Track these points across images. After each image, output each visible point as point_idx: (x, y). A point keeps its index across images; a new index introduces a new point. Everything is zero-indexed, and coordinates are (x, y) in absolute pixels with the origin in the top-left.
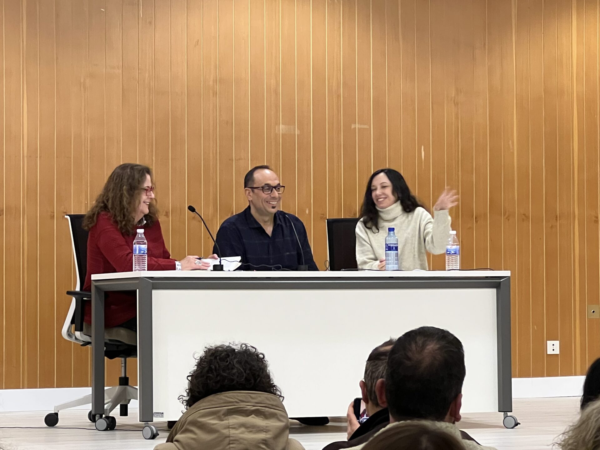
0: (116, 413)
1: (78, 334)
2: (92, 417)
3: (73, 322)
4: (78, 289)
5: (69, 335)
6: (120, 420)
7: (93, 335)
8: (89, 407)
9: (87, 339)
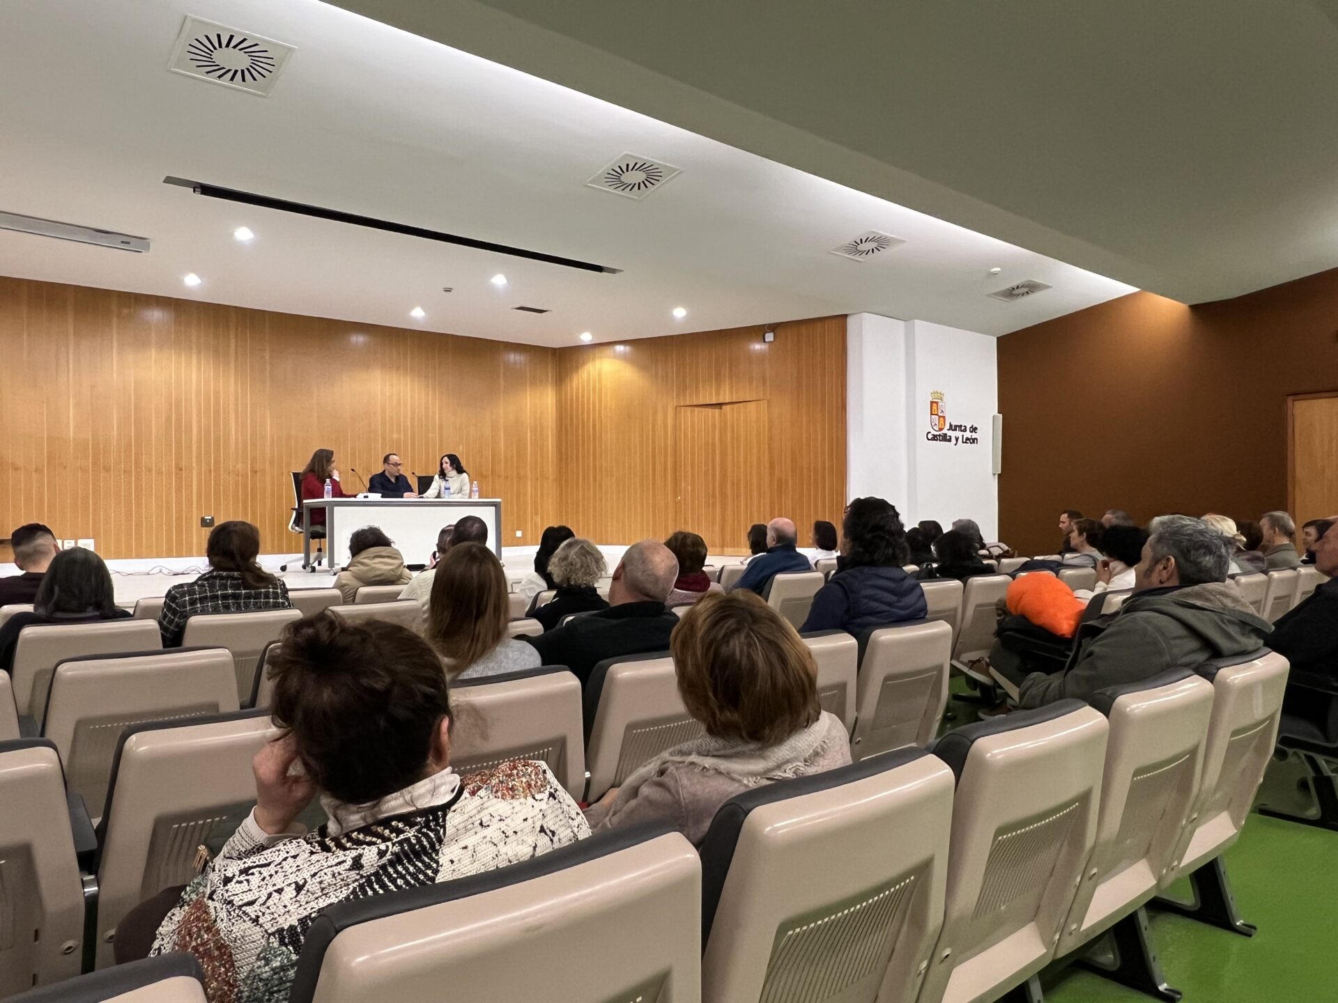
0: (316, 564)
1: (297, 528)
2: (304, 567)
3: (294, 522)
4: (297, 507)
5: (292, 528)
6: (318, 568)
7: (304, 528)
8: (302, 562)
9: (301, 530)
